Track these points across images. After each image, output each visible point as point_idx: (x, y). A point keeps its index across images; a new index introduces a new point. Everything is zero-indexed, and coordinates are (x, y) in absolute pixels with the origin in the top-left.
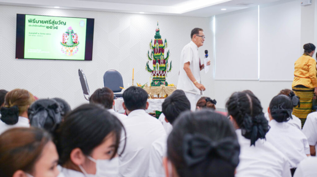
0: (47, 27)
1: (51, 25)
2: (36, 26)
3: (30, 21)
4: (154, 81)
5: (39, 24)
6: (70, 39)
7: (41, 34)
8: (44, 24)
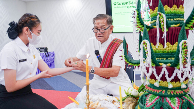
0: (128, 7)
1: (131, 5)
2: (119, 7)
3: (114, 4)
4: (150, 93)
5: (122, 5)
6: (146, 15)
7: (124, 13)
8: (126, 5)
